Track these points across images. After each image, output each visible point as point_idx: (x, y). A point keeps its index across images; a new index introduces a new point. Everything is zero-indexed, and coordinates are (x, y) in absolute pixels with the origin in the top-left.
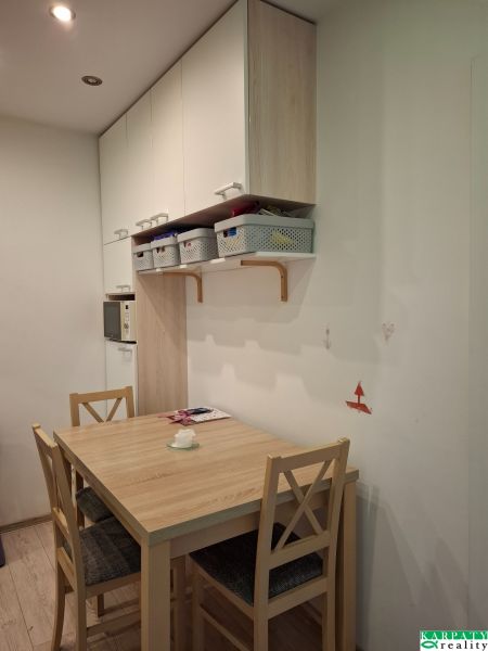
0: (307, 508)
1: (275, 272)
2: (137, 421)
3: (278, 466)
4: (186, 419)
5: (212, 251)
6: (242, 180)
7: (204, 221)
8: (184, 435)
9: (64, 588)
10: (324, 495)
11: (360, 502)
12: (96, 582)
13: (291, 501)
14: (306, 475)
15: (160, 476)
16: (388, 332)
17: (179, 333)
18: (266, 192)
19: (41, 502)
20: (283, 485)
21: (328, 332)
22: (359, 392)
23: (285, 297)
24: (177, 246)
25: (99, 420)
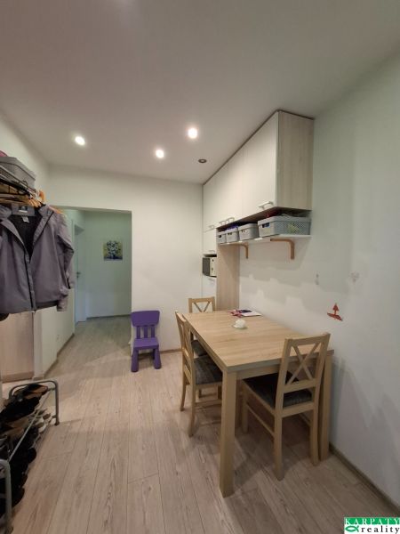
0: (304, 366)
1: (288, 245)
2: (217, 313)
3: (291, 343)
4: (240, 314)
5: (256, 234)
6: (273, 200)
7: (253, 220)
8: (240, 322)
9: (186, 382)
10: (314, 360)
11: (334, 367)
12: (200, 383)
13: (296, 361)
14: (305, 350)
15: (229, 340)
16: (355, 278)
17: (236, 273)
18: (286, 205)
19: (177, 343)
20: (293, 353)
21: (317, 276)
22: (336, 308)
23: (293, 257)
24: (238, 232)
25: (200, 311)
